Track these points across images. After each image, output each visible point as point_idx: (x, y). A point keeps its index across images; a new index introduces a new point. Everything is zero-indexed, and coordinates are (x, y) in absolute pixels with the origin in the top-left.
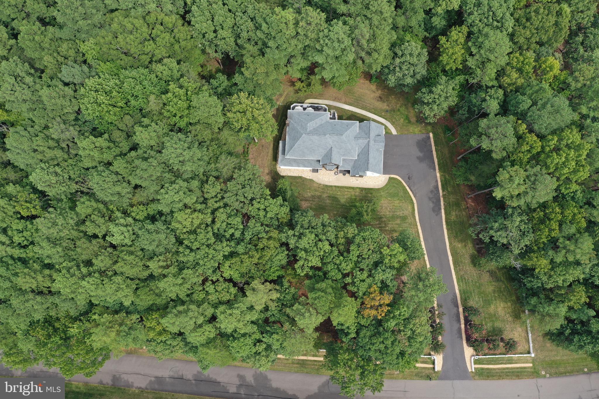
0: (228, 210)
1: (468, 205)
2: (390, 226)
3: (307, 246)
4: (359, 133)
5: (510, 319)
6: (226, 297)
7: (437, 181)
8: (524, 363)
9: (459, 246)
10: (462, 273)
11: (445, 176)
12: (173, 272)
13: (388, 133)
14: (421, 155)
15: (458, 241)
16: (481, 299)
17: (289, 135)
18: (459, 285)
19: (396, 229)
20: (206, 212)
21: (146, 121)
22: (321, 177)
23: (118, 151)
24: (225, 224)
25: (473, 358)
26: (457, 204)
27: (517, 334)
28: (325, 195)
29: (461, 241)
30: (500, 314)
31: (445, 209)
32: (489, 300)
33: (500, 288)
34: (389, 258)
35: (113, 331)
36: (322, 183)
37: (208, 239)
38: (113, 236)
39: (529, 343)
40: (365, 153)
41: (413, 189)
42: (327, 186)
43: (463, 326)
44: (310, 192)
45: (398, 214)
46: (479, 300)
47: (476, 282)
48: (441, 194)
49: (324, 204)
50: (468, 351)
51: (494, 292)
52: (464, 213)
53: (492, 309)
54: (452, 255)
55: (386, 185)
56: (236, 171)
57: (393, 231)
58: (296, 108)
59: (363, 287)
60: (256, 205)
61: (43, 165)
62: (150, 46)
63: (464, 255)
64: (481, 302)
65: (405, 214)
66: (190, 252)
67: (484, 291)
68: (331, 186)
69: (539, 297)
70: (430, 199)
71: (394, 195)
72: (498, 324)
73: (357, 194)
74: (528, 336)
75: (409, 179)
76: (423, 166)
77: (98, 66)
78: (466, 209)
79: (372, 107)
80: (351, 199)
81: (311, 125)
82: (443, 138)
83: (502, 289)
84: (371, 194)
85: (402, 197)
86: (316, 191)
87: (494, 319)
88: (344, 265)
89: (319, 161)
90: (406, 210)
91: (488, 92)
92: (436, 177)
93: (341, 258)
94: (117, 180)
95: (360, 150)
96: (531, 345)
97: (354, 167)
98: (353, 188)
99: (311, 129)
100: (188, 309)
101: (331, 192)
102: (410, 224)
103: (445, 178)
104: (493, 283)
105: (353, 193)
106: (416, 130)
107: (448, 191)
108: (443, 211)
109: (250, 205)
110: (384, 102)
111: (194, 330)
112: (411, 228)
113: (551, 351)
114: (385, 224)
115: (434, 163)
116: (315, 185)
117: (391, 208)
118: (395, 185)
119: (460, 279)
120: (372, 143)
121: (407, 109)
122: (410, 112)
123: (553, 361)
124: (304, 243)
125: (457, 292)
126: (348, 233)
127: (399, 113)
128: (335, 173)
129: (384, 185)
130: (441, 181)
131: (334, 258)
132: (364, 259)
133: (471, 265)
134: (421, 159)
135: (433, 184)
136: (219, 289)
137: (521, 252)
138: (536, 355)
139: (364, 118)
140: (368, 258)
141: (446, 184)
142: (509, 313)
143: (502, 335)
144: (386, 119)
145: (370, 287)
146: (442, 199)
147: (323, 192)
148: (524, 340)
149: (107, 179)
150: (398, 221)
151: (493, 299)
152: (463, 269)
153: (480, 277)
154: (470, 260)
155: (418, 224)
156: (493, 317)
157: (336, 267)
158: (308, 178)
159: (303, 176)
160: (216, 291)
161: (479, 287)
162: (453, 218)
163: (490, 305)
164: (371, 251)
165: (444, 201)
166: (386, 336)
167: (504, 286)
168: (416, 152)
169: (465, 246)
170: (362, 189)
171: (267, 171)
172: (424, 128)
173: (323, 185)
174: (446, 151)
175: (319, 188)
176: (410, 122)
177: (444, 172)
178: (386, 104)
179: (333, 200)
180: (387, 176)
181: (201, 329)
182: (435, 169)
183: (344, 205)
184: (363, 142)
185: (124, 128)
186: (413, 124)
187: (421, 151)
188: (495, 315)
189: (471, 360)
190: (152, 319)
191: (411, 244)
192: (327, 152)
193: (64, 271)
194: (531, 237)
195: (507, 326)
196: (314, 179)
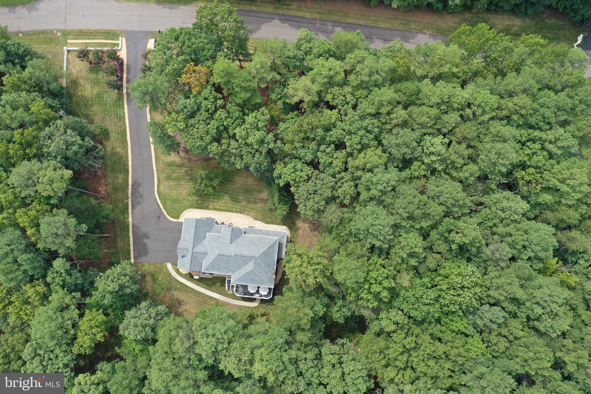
0: (331, 171)
1: (105, 188)
2: (183, 171)
3: (256, 132)
4: (203, 259)
5: (81, 81)
6: (335, 90)
7: (132, 213)
8: (75, 43)
9: (118, 149)
10: (119, 124)
11: (124, 218)
12: (383, 108)
13: (175, 264)
14: (145, 241)
15: (119, 153)
16: (105, 99)
17: (273, 261)
18: (124, 113)
19: (177, 168)
20: (353, 169)
21: (413, 262)
22: (246, 221)
23: (441, 228)
24: (334, 157)
25: (119, 49)
26: (116, 189)
27: (77, 67)
28: (244, 203)
29: (116, 154)
30: (90, 85)
31: (128, 185)
32: (98, 98)
33: (86, 108)
34: (179, 119)
35: (439, 55)
36: (245, 216)
37: (351, 139)
38: (441, 142)
39: (67, 59)
40: (198, 238)
41: (157, 206)
42: (241, 213)
43: (125, 76)
44: (258, 207)
45: (174, 183)
46: (106, 98)
47: (108, 115)
48: (130, 200)
49: (245, 195)
50: (123, 54)
51: (92, 105)
52: (110, 181)
53: (96, 90)
54: (126, 141)
55: (182, 212)
56: (322, 208)
57: (180, 166)
58: (266, 293)
59: (206, 92)
60: (303, 174)
61: (516, 217)
62: (410, 342)
63: (116, 141)
64: (105, 97)
65: (167, 182)
66: (368, 127)
67: (101, 106)
68: (236, 212)
69: (48, 89)
70: (141, 196)
71: (175, 201)
72: (93, 76)
73: (212, 204)
74: (67, 65)
75: (160, 217)
76: (144, 229)
77: (466, 325)
78: (108, 185)
79: (190, 294)
80: (218, 199)
81: (249, 267)
82: (121, 257)
83: (84, 107)
84: (198, 203)
85: (168, 199)
86: (252, 209)
87: (95, 81)
88: (223, 116)
89: (245, 233)
90: (165, 186)
91: (62, 280)
92: (133, 218)
93: (225, 123)
94: (440, 198)
95: (203, 242)
96: (65, 56)
97: (211, 226)
98: (215, 209)
99: (250, 264)
100: (370, 76)
101: (237, 206)
102: (163, 172)
103: (124, 216)
104: (91, 113)
105: (216, 204)
106: (147, 267)
107: (123, 203)
108: (130, 183)
109: (310, 175)
110: (177, 299)
111: (364, 59)
112: (162, 168)
113: (48, 52)
114: (187, 173)
115: (133, 232)
116: (253, 214)
117: (180, 189)
118: (174, 211)
119: (121, 118)
120: (190, 248)
121: (153, 290)
122: (151, 287)
123: (48, 44)
124: (259, 135)
125: (126, 107)
126: (217, 147)
127: (163, 286)
128: (232, 225)
129: (185, 211)
130: (128, 213)
131: (233, 123)
132: (203, 121)
133: (110, 130)
134: (146, 236)
135: (137, 211)
136: (341, 97)
137: (55, 121)
138: (63, 49)
139: (198, 283)
140: (199, 121)
141: (124, 210)
142: (81, 86)
143: (91, 67)
144: (176, 280)
145: (199, 93)
146: (130, 195)
147: (245, 207)
148: (71, 62)
149: (448, 195)
150: (174, 175)
151: (93, 99)
152: (118, 127)
153: (103, 119)
154: (110, 135)
155: (155, 172)
156: (96, 83)
157: (231, 115)
158: (259, 222)
159: (264, 224)
160: (344, 96)
161: (105, 110)
162: (121, 176)
163: (98, 94)
164: (196, 127)
165: (128, 193)
166: (189, 49)
167: (82, 110)
168: (150, 243)
169: (113, 149)
170: (207, 208)
171: (300, 232)
172: (139, 268)
173: (244, 214)
174: (120, 244)
175: (249, 211)
176: (153, 276)
177: (124, 222)
178: (176, 296)
179: (236, 198)
180: (180, 220)
181: (359, 59)
182: (133, 225)
183: (226, 193)
184: (199, 249)
185: (435, 255)
186: (149, 274)
187: (145, 245)
188: (94, 85)
189: (122, 47)
190: (403, 67)
191: (157, 131)
192: (236, 239)
193: (487, 109)
194: (42, 134)
195: (84, 74)
196: (253, 220)
